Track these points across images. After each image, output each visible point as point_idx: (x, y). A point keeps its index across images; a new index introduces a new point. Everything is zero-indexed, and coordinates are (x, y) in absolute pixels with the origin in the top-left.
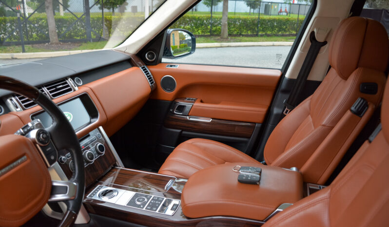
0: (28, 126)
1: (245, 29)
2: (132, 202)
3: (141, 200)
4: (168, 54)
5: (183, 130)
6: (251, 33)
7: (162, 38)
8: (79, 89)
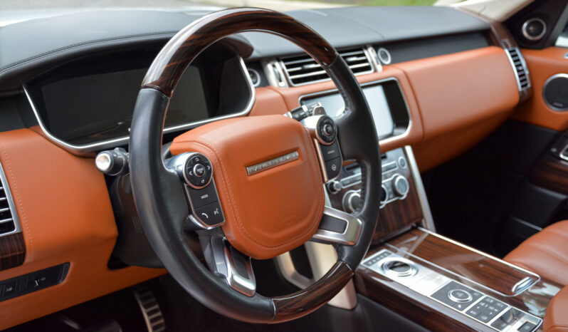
0: (301, 109)
2: (442, 294)
3: (460, 295)
8: (384, 69)
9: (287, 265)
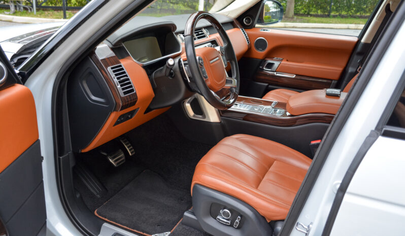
1: (314, 8)
2: (253, 109)
4: (261, 21)
5: (269, 84)
6: (322, 13)
7: (260, 7)
8: (209, 37)
9: (191, 113)
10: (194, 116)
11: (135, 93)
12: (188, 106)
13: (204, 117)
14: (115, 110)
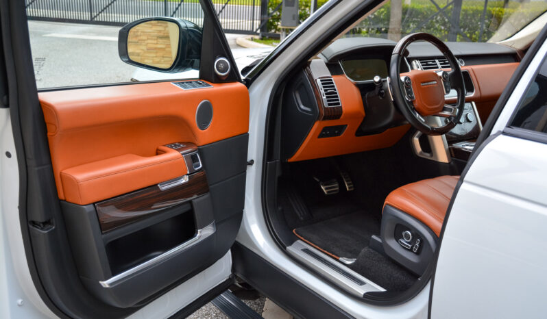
9: (418, 148)
10: (421, 153)
11: (341, 107)
12: (416, 140)
13: (432, 156)
14: (318, 119)
